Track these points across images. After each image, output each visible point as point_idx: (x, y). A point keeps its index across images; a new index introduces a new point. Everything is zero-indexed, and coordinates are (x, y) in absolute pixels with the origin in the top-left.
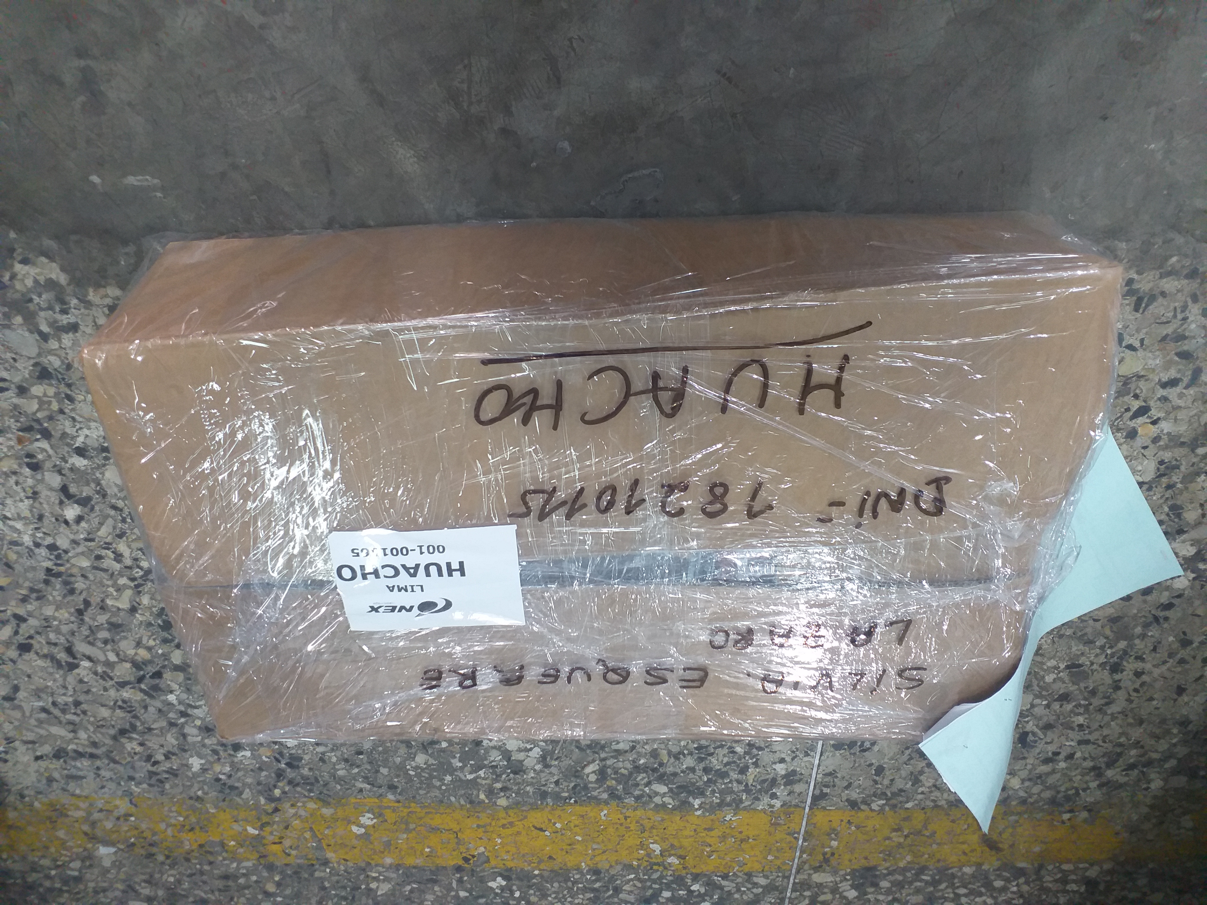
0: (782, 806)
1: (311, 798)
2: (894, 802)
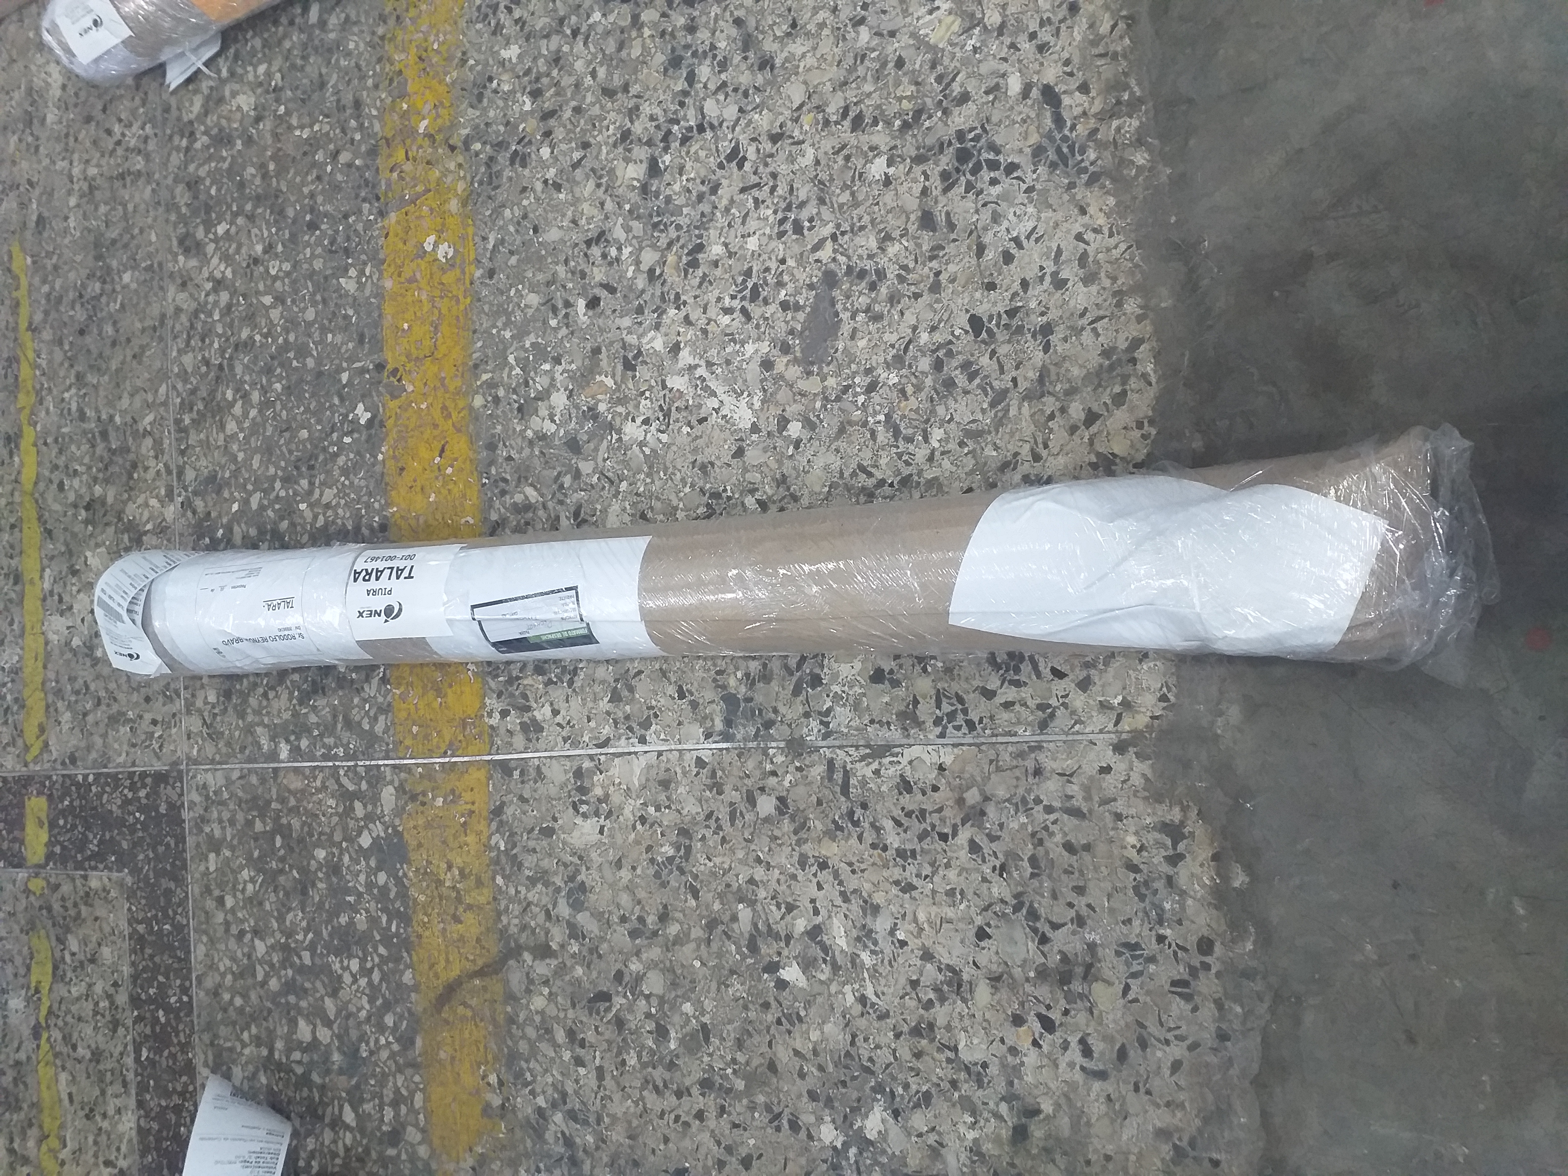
0: (492, 727)
1: (472, 183)
2: (503, 860)
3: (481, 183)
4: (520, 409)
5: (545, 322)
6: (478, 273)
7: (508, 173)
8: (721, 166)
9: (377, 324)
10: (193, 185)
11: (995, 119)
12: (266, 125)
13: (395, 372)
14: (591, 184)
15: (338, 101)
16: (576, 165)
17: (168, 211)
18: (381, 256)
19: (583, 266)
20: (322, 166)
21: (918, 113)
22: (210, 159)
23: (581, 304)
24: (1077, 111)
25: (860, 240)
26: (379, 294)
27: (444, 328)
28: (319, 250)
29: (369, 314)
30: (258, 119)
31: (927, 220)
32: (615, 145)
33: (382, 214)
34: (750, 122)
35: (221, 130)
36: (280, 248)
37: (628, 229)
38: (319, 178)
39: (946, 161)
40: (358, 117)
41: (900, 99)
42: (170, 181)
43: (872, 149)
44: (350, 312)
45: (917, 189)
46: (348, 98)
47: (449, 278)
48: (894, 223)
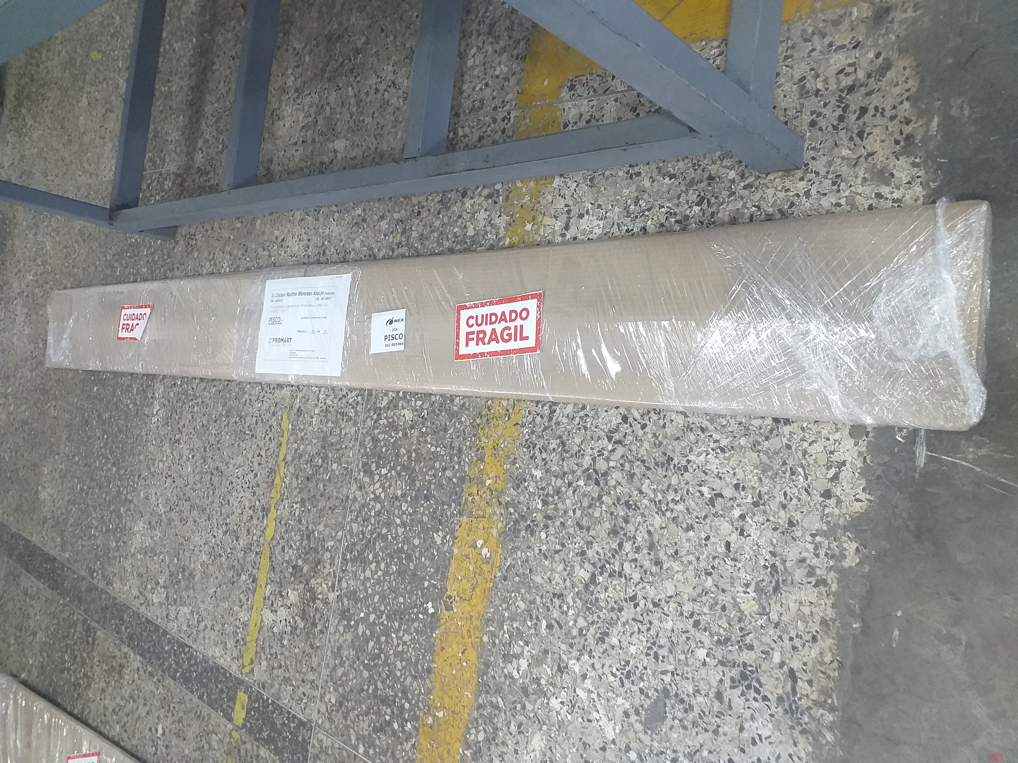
3: (510, 530)
4: (504, 656)
5: (525, 621)
6: (499, 574)
7: (523, 533)
8: (626, 600)
9: (447, 567)
10: (375, 440)
11: (763, 668)
12: (416, 432)
13: (450, 597)
14: (561, 567)
15: (451, 443)
16: (557, 552)
17: (360, 445)
18: (456, 534)
19: (549, 604)
20: (436, 470)
21: (727, 640)
22: (385, 433)
23: (544, 623)
24: (804, 692)
25: (685, 683)
26: (451, 552)
27: (477, 590)
28: (427, 512)
29: (444, 560)
30: (412, 427)
31: (719, 696)
32: (577, 554)
33: (460, 514)
34: (644, 588)
35: (394, 421)
36: (409, 499)
37: (575, 602)
38: (434, 475)
39: (735, 672)
40: (459, 458)
41: (720, 626)
42: (365, 431)
43: (700, 641)
44: (436, 553)
45: (718, 677)
46: (456, 444)
47: (485, 567)
48: (702, 686)
